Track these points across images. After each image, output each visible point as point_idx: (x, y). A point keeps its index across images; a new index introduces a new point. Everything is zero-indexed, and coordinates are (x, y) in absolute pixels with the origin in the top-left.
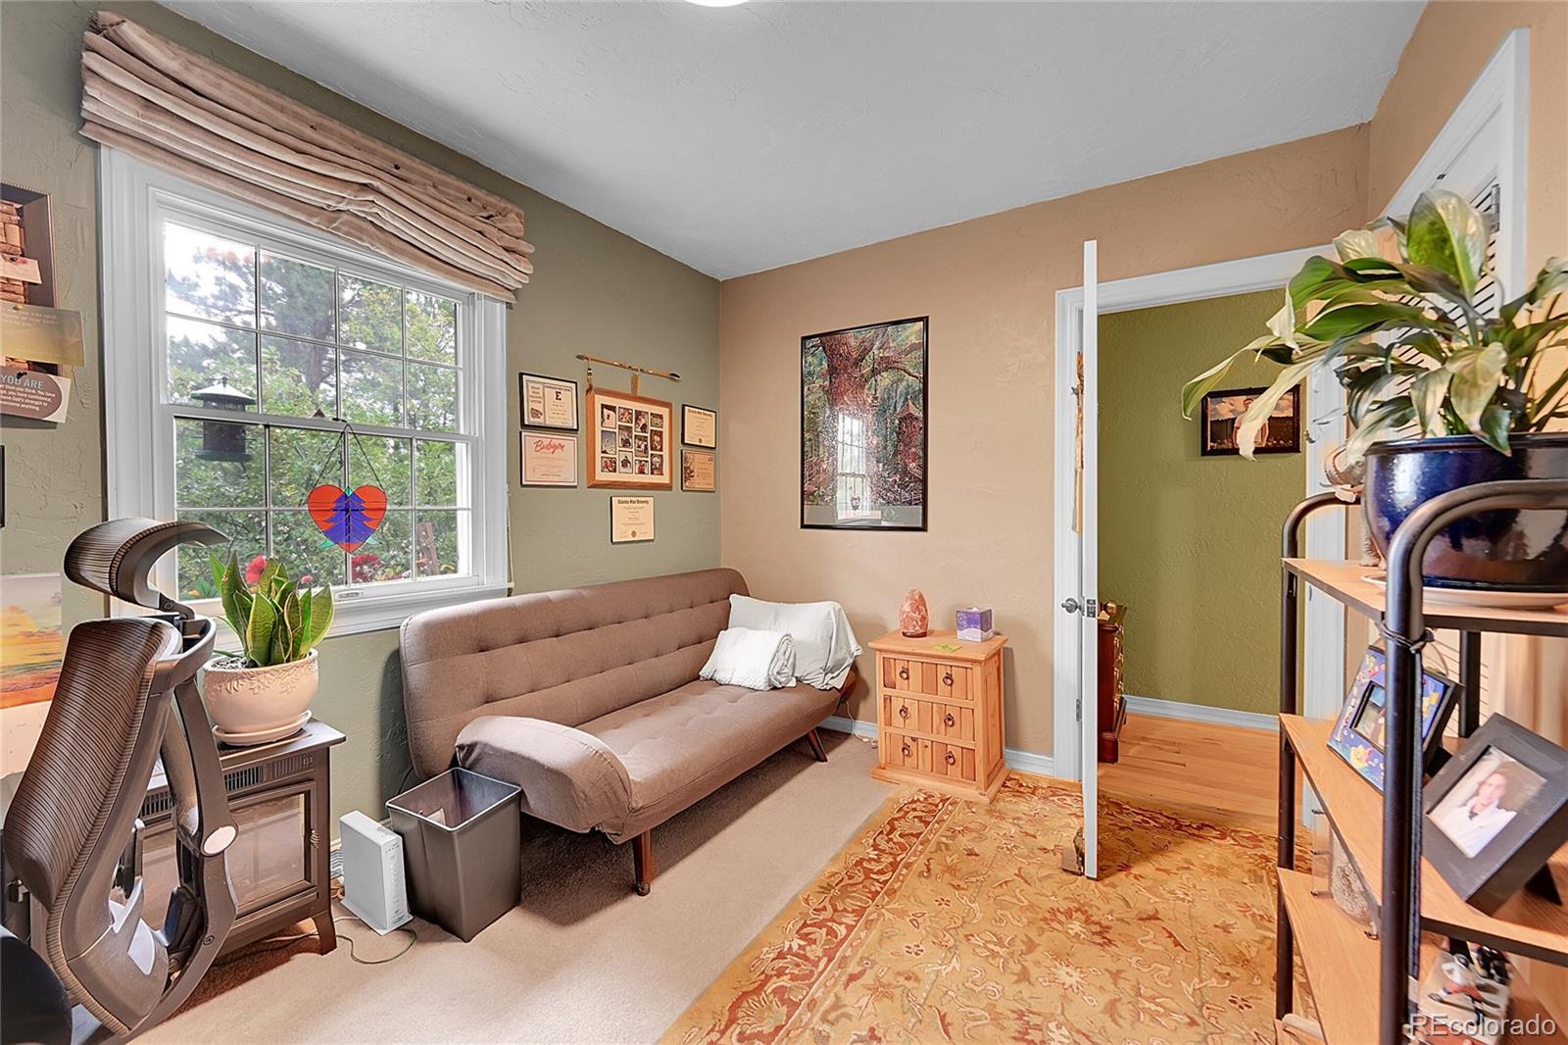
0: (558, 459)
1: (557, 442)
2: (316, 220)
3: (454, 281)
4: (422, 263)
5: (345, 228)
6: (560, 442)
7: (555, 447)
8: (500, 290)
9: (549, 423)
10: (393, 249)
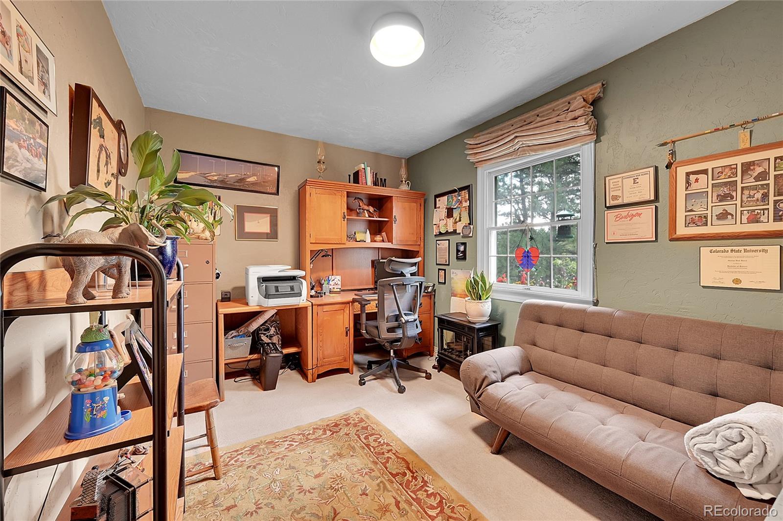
0: (635, 224)
1: (634, 213)
2: (513, 156)
3: (560, 148)
4: (545, 149)
5: (522, 153)
6: (638, 211)
7: (633, 216)
8: (585, 138)
9: (626, 201)
10: (535, 151)
